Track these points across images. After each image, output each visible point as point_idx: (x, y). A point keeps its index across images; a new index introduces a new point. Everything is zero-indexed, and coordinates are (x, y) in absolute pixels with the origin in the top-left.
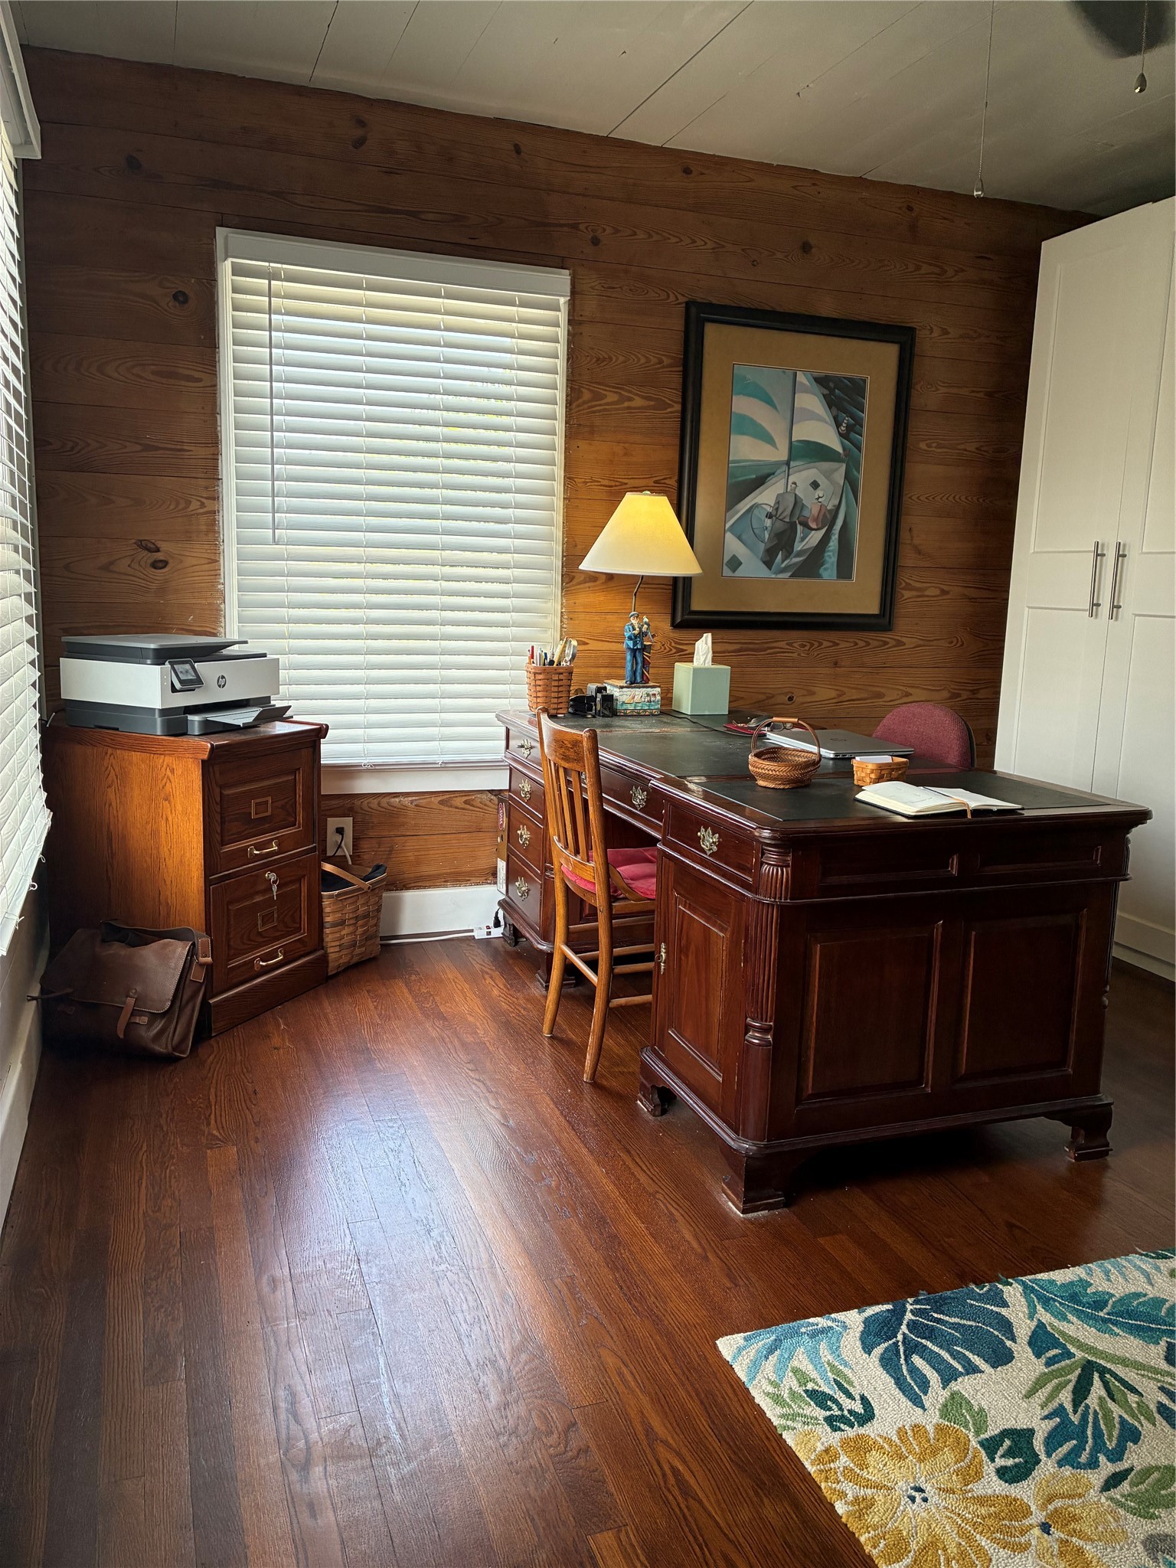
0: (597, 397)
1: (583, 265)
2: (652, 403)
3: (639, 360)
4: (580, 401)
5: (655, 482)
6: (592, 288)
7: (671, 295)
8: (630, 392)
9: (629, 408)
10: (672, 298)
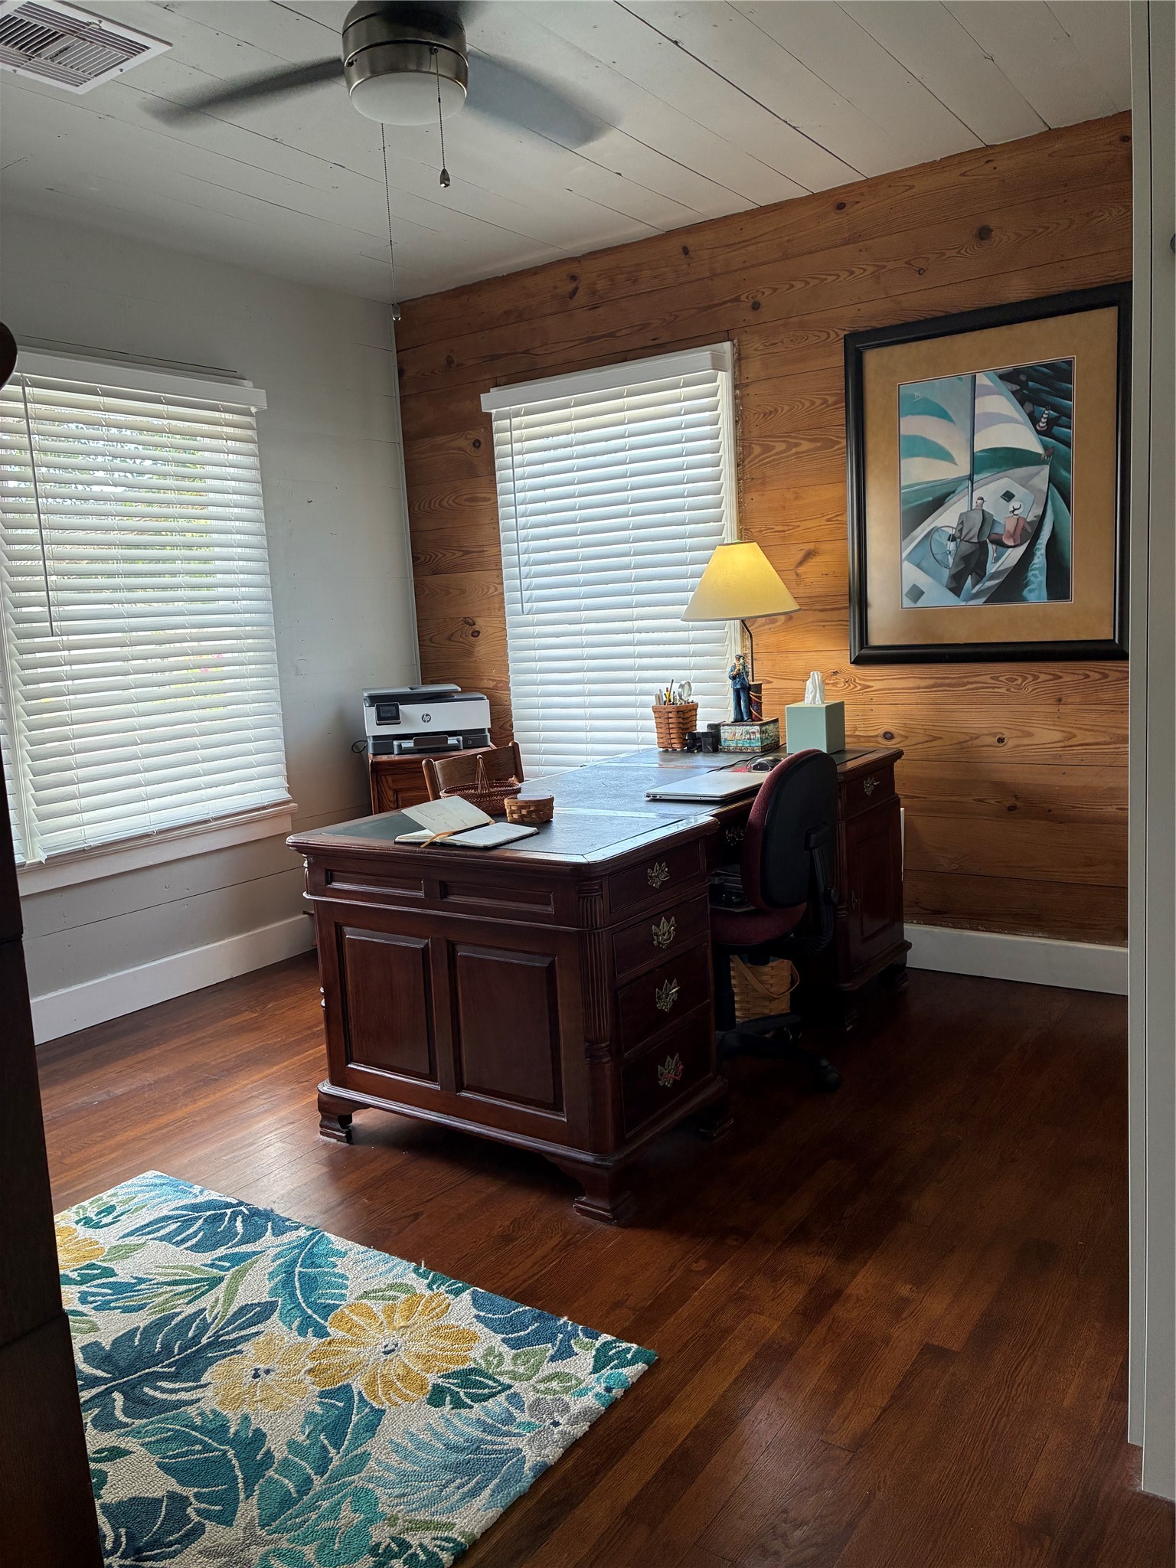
0: (767, 449)
1: (746, 332)
2: (818, 444)
3: (803, 405)
4: (752, 456)
5: (828, 520)
6: (755, 350)
7: (830, 331)
8: (796, 438)
9: (797, 453)
10: (833, 335)
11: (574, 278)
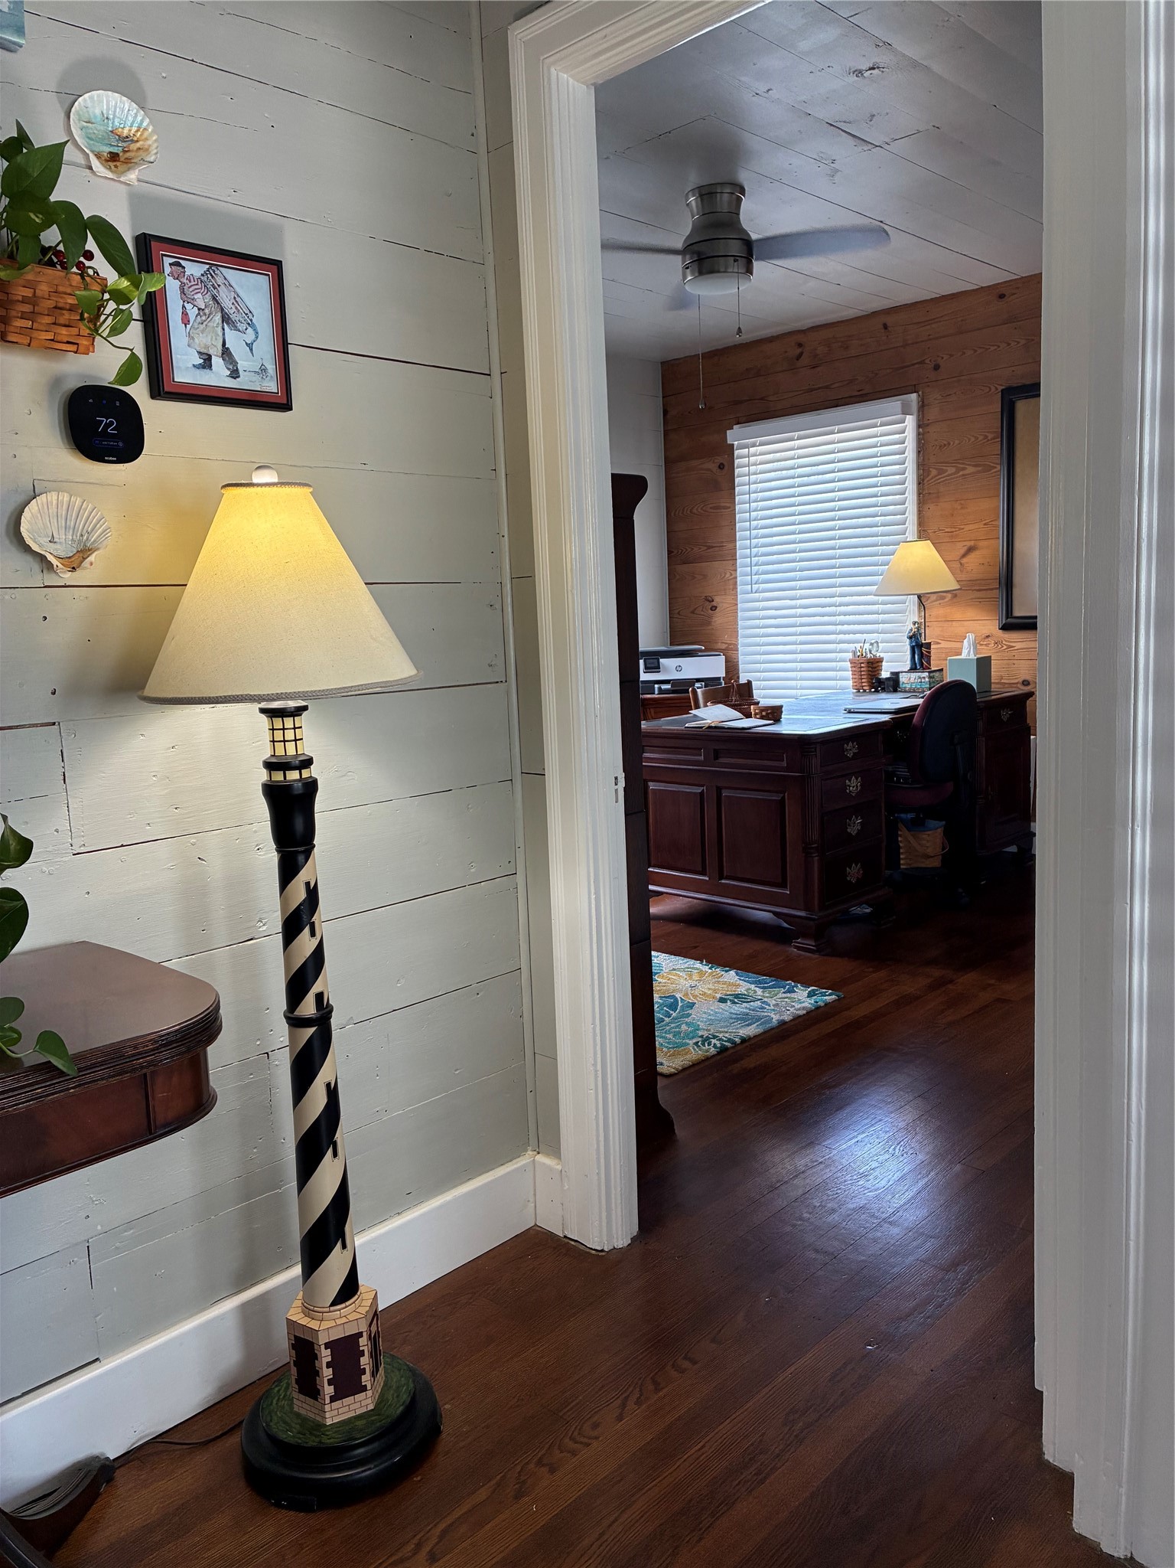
0: (941, 472)
1: (928, 386)
2: (980, 468)
3: (969, 440)
4: (930, 477)
5: (985, 524)
6: (935, 399)
7: (992, 387)
8: (963, 464)
9: (963, 475)
10: (993, 389)
11: (800, 345)
